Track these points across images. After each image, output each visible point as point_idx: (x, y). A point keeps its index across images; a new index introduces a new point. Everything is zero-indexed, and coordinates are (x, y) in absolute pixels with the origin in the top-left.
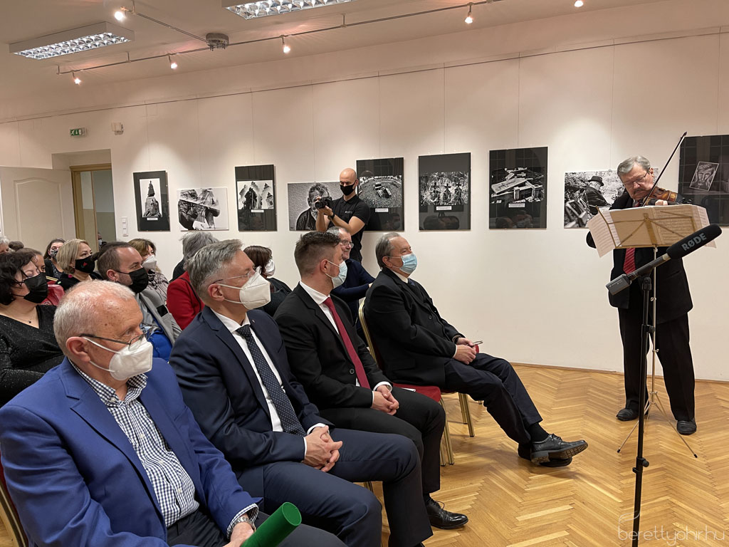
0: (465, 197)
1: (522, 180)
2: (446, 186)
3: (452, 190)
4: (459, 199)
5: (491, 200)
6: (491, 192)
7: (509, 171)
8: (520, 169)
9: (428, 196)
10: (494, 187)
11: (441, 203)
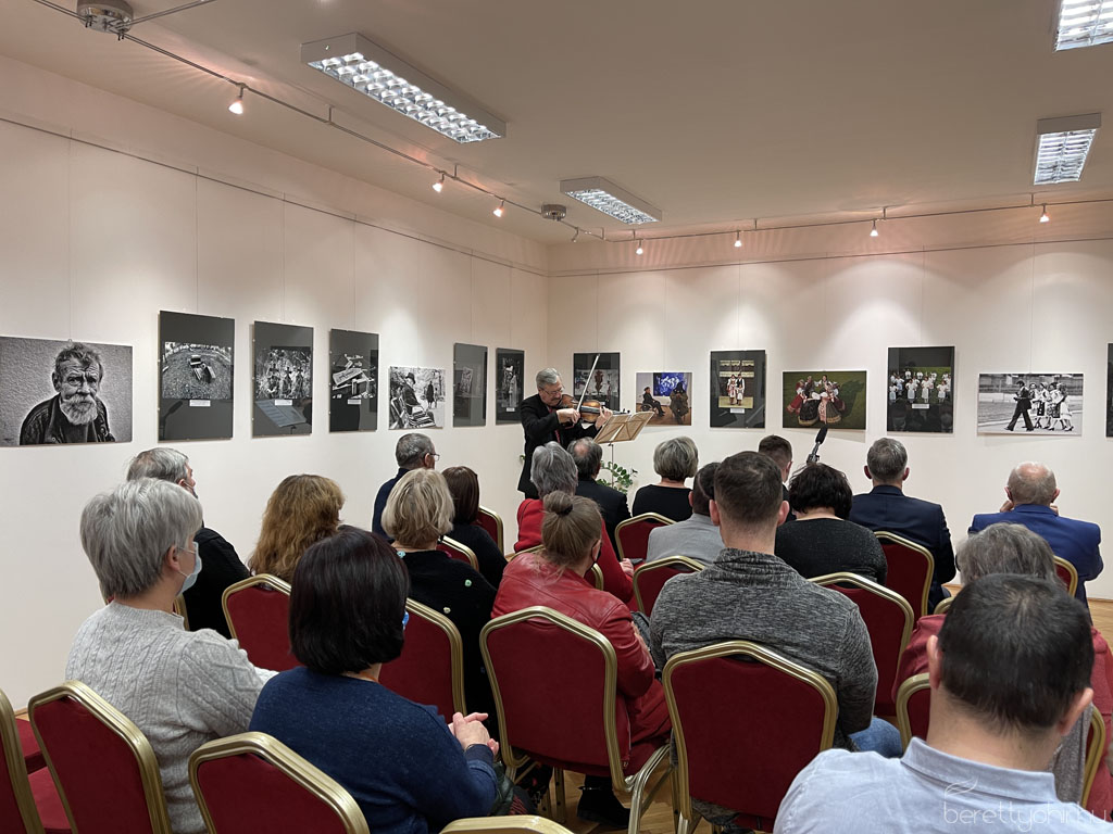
0: (306, 387)
1: (360, 371)
2: (286, 370)
3: (293, 376)
4: (301, 391)
5: (333, 393)
6: (333, 382)
7: (349, 358)
8: (358, 357)
9: (264, 383)
10: (335, 376)
11: (281, 395)
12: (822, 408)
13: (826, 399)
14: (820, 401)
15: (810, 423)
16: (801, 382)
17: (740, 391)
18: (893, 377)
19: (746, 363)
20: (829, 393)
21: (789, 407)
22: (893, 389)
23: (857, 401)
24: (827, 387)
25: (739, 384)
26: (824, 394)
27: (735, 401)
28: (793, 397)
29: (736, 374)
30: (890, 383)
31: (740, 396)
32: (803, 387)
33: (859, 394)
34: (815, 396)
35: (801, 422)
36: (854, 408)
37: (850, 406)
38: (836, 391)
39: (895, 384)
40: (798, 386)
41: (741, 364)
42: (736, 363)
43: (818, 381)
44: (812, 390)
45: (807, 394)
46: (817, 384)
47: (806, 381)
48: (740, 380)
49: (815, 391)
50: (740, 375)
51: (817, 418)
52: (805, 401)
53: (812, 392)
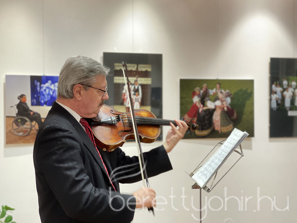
12: (217, 117)
13: (219, 107)
14: (214, 110)
15: (205, 133)
17: (137, 100)
18: (274, 86)
19: (143, 68)
20: (222, 101)
21: (186, 117)
22: (274, 97)
23: (247, 109)
24: (220, 96)
25: (136, 91)
26: (218, 103)
28: (190, 107)
30: (272, 92)
31: (137, 106)
32: (199, 95)
33: (248, 102)
34: (210, 105)
35: (197, 132)
36: (245, 117)
37: (240, 114)
38: (229, 100)
39: (276, 93)
40: (194, 94)
41: (137, 68)
42: (132, 67)
43: (212, 89)
44: (207, 98)
45: (203, 102)
46: (212, 92)
47: (201, 89)
48: (136, 87)
49: (210, 100)
50: (136, 81)
51: (212, 128)
52: (200, 110)
53: (207, 100)
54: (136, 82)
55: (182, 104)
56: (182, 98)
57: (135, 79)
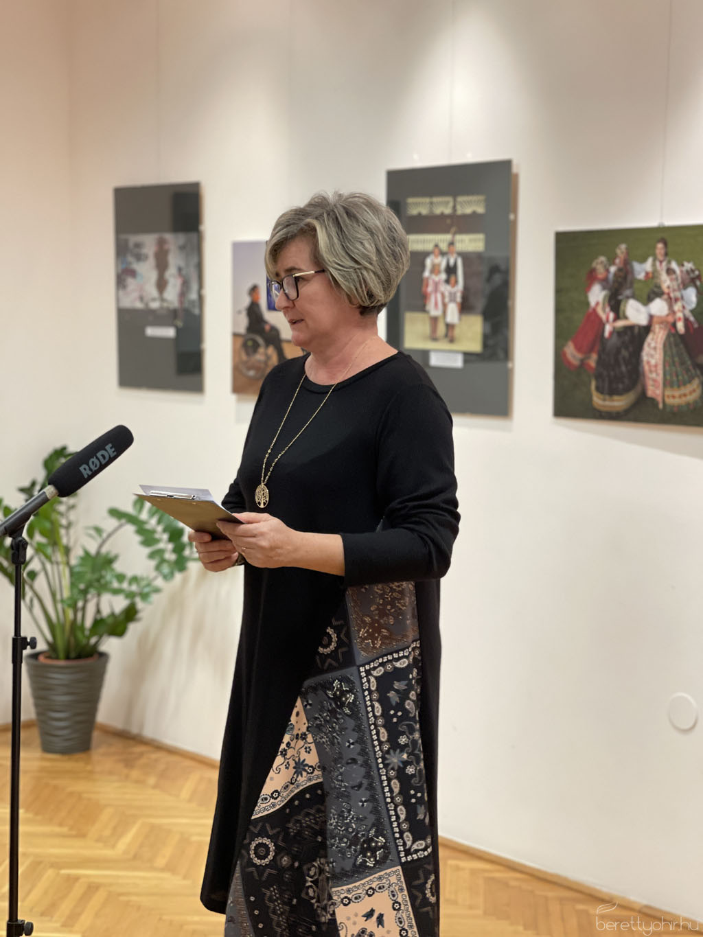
12: (653, 355)
13: (662, 322)
14: (648, 329)
15: (620, 403)
16: (599, 263)
17: (453, 299)
19: (467, 206)
20: (670, 302)
21: (570, 350)
24: (666, 282)
25: (451, 270)
26: (658, 307)
27: (441, 329)
28: (579, 318)
29: (443, 239)
31: (453, 314)
32: (604, 282)
34: (636, 313)
35: (598, 400)
38: (692, 296)
40: (592, 277)
41: (454, 208)
42: (443, 206)
43: (643, 260)
44: (628, 292)
45: (615, 304)
46: (641, 270)
47: (611, 261)
48: (452, 262)
49: (634, 297)
50: (451, 244)
51: (639, 388)
52: (608, 329)
53: (628, 298)
54: (451, 248)
55: (559, 310)
56: (559, 291)
57: (448, 237)
